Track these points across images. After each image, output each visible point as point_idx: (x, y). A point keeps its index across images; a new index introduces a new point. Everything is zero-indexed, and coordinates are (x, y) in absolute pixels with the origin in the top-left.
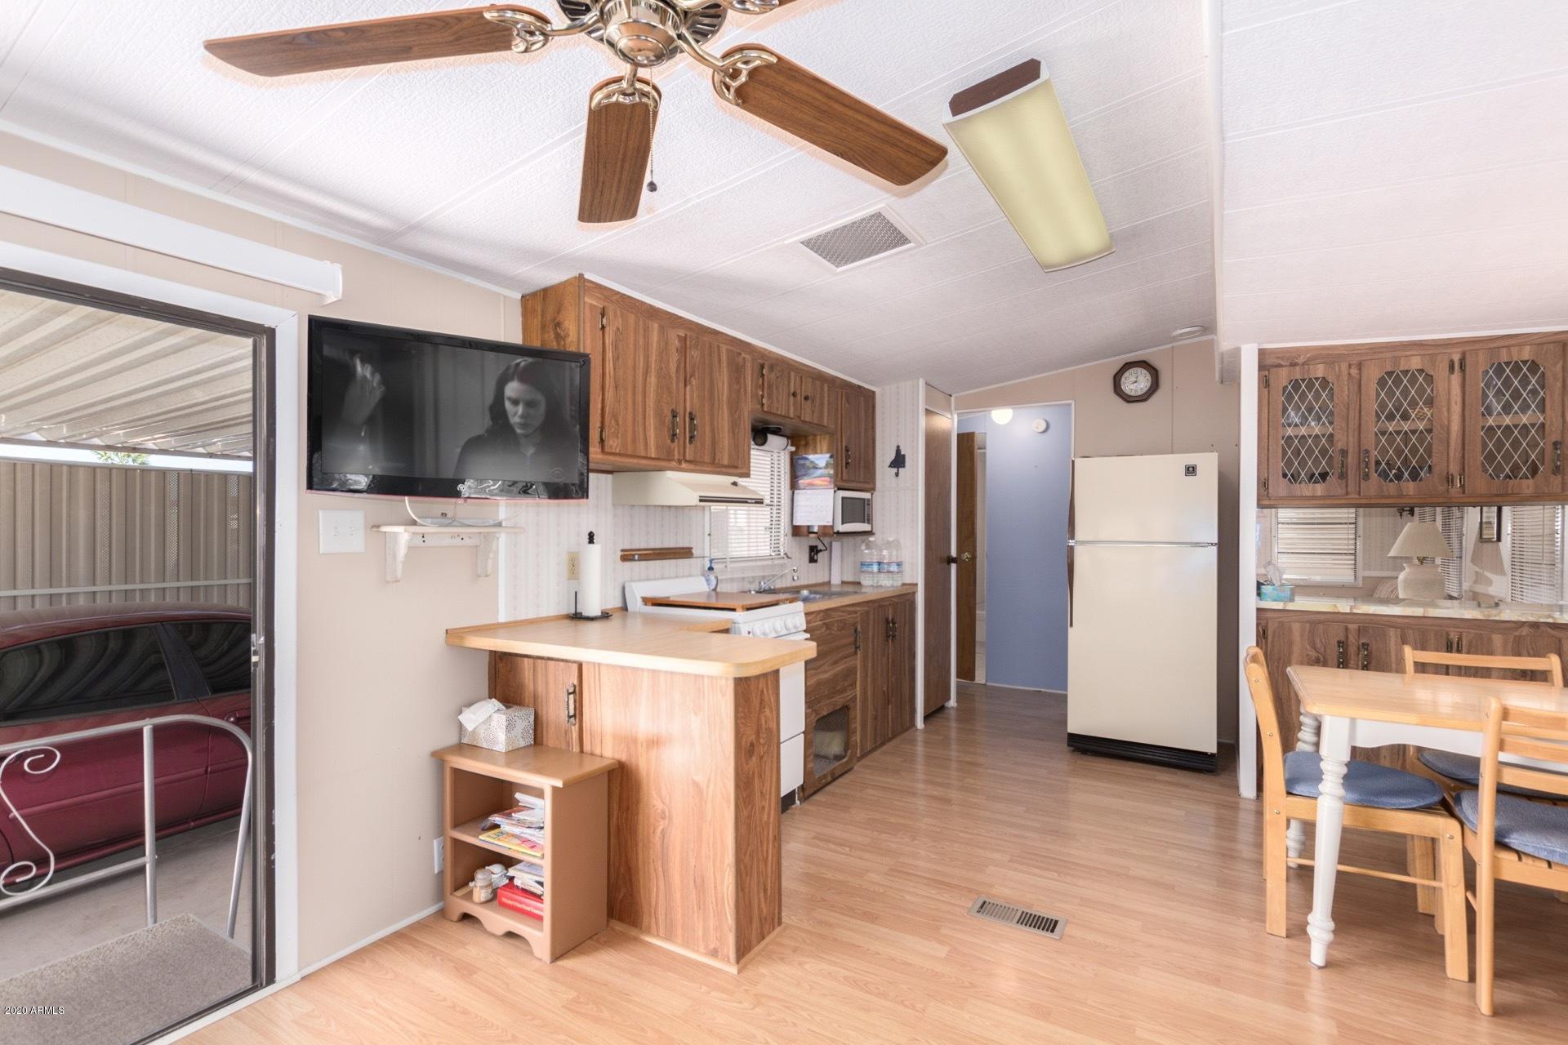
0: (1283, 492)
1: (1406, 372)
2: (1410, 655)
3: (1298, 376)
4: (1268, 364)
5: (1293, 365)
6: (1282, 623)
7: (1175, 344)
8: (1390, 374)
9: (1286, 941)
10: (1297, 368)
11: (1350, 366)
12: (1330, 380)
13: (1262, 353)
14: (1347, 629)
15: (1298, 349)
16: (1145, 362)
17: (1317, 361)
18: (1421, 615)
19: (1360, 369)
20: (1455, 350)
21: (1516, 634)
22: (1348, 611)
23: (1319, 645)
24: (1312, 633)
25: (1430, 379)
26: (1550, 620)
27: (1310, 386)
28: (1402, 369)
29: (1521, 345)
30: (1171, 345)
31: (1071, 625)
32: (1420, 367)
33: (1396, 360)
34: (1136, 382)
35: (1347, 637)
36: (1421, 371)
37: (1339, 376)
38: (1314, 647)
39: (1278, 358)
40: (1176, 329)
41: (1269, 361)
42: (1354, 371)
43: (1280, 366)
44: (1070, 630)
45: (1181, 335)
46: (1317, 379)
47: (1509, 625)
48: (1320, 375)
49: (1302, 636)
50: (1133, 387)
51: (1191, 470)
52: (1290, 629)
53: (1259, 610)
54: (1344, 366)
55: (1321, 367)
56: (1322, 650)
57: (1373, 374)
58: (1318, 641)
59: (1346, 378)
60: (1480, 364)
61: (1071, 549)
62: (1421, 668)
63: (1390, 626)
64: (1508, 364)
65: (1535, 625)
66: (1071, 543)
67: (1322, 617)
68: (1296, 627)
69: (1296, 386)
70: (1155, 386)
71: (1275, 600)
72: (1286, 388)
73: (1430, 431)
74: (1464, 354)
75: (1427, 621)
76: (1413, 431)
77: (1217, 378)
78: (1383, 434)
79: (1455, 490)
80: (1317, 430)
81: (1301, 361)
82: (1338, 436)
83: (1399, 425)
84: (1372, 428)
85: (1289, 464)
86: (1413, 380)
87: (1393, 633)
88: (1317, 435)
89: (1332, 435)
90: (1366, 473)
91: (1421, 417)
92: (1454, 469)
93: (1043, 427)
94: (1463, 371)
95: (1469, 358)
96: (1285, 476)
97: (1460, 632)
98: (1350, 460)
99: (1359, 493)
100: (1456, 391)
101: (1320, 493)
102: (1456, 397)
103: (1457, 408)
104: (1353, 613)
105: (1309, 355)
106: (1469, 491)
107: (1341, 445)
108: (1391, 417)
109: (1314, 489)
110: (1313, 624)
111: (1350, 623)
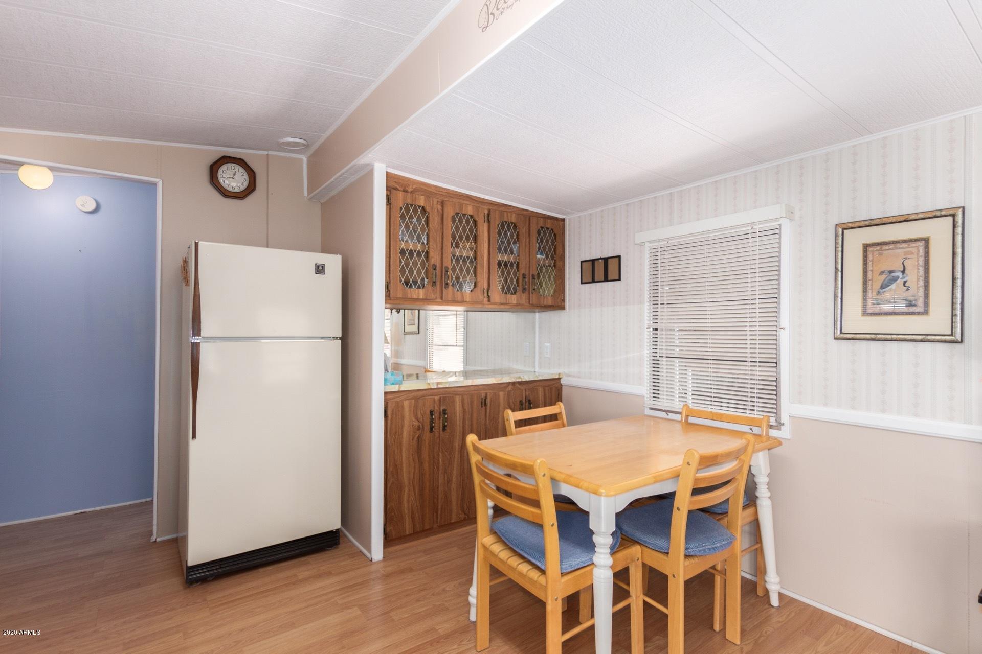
0: (400, 295)
1: (464, 215)
3: (409, 202)
4: (394, 185)
5: (405, 191)
6: (397, 403)
7: (270, 153)
8: (458, 214)
10: (409, 194)
11: (437, 201)
12: (427, 210)
13: (388, 175)
14: (434, 400)
15: (409, 180)
16: (242, 160)
17: (418, 193)
18: (470, 384)
19: (443, 206)
20: (485, 207)
21: (507, 390)
22: (436, 387)
23: (419, 416)
24: (416, 406)
25: (475, 222)
26: (520, 380)
27: (415, 211)
28: (463, 212)
29: (511, 212)
30: (266, 153)
31: (194, 436)
32: (471, 213)
33: (461, 206)
34: (233, 179)
35: (434, 407)
36: (471, 216)
37: (432, 208)
38: (417, 418)
39: (397, 182)
40: (287, 136)
41: (392, 184)
42: (439, 207)
43: (396, 189)
44: (192, 443)
45: (289, 143)
46: (419, 207)
47: (505, 385)
48: (422, 205)
49: (410, 411)
50: (229, 182)
51: (320, 269)
52: (403, 407)
53: (386, 393)
54: (434, 200)
55: (422, 197)
56: (422, 419)
57: (449, 212)
58: (419, 413)
59: (436, 210)
60: (496, 222)
61: (196, 347)
63: (456, 395)
64: (506, 222)
65: (513, 384)
66: (196, 340)
67: (421, 393)
68: (406, 403)
69: (407, 210)
70: (251, 188)
71: (393, 384)
72: (401, 209)
73: (475, 258)
74: (489, 211)
75: (472, 389)
76: (468, 257)
77: (306, 194)
78: (454, 256)
79: (486, 299)
80: (419, 247)
81: (410, 189)
82: (431, 254)
83: (461, 252)
84: (449, 250)
85: (403, 271)
86: (468, 222)
87: (458, 399)
88: (419, 251)
89: (427, 253)
90: (447, 284)
91: (471, 249)
92: (486, 286)
93: (92, 206)
94: (489, 221)
95: (491, 213)
96: (401, 281)
97: (486, 394)
98: (438, 271)
99: (442, 298)
100: (486, 234)
101: (421, 297)
102: (486, 239)
103: (486, 245)
104: (438, 389)
105: (414, 187)
106: (492, 300)
107: (432, 261)
108: (457, 246)
109: (418, 293)
110: (417, 399)
111: (436, 395)
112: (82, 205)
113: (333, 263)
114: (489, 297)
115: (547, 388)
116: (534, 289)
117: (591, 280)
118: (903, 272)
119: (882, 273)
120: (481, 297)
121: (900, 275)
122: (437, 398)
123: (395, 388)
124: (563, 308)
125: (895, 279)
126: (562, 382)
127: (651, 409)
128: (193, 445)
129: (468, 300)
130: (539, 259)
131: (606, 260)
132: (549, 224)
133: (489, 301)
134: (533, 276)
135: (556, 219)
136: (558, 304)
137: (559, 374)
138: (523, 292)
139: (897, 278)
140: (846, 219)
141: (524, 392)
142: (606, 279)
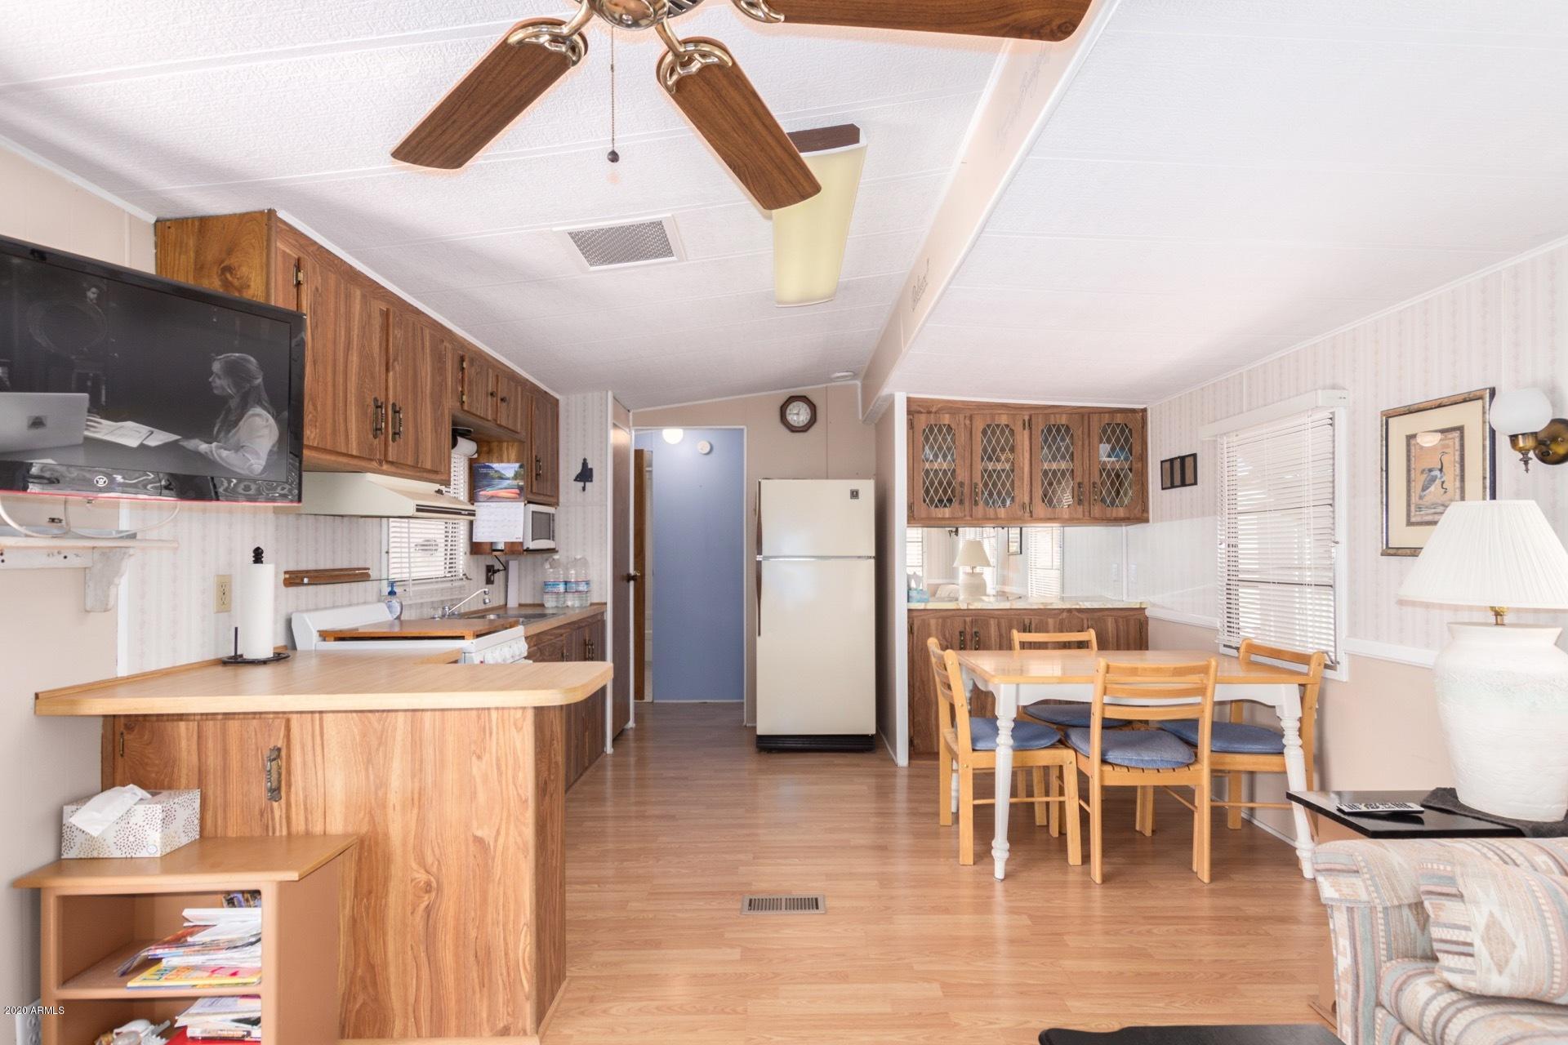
0: (924, 515)
1: (998, 426)
2: (1018, 637)
3: (933, 422)
4: (915, 409)
5: (929, 412)
6: (923, 620)
7: (829, 385)
8: (989, 426)
9: (976, 867)
10: (932, 415)
11: (965, 417)
12: (953, 427)
13: (909, 400)
14: (965, 621)
15: (933, 401)
16: (805, 397)
17: (944, 412)
18: (1008, 607)
19: (971, 421)
20: (1025, 413)
21: (1061, 617)
22: (965, 607)
23: (947, 635)
24: (944, 625)
25: (1012, 432)
26: (1078, 607)
27: (940, 431)
28: (996, 423)
29: (1061, 414)
30: (824, 385)
31: (759, 634)
32: (1006, 423)
33: (993, 416)
34: (798, 415)
35: (965, 628)
36: (1007, 426)
37: (959, 425)
38: (944, 637)
39: (919, 406)
40: (835, 372)
41: (914, 408)
42: (968, 422)
43: (920, 412)
44: (758, 639)
45: (838, 377)
46: (944, 425)
47: (1056, 612)
48: (947, 422)
49: (937, 629)
50: (795, 418)
51: (855, 494)
52: (929, 625)
53: (910, 611)
54: (961, 417)
55: (947, 416)
56: (950, 640)
57: (979, 425)
58: (947, 632)
59: (963, 426)
60: (1040, 425)
61: (759, 563)
62: (1024, 645)
63: (990, 618)
64: (1054, 426)
65: (1070, 611)
66: (759, 558)
67: (950, 613)
68: (933, 622)
69: (931, 430)
70: (813, 420)
71: (919, 602)
72: (924, 430)
73: (1013, 471)
74: (1030, 416)
75: (1012, 612)
76: (1003, 470)
77: (860, 417)
78: (986, 471)
79: (1027, 515)
80: (945, 466)
81: (934, 410)
82: (958, 471)
83: (994, 465)
84: (979, 467)
85: (927, 492)
86: (1003, 432)
87: (993, 622)
88: (945, 470)
89: (954, 470)
90: (976, 501)
91: (1007, 460)
92: (1027, 500)
93: (707, 449)
94: (1030, 428)
95: (1033, 419)
96: (925, 501)
97: (1031, 619)
98: (966, 490)
99: (971, 516)
100: (1027, 443)
101: (947, 516)
102: (1027, 447)
103: (1027, 455)
104: (968, 610)
105: (939, 406)
106: (1034, 516)
107: (960, 479)
108: (990, 459)
109: (944, 513)
110: (944, 619)
111: (967, 616)
112: (702, 449)
113: (867, 488)
114: (1031, 512)
115: (1120, 620)
116: (1095, 500)
117: (1169, 485)
118: (1441, 470)
119: (1423, 471)
120: (1020, 513)
121: (1437, 473)
122: (968, 619)
123: (921, 606)
124: (1147, 520)
125: (1433, 479)
126: (1147, 613)
127: (1225, 646)
128: (759, 640)
129: (1003, 516)
130: (1104, 462)
131: (1182, 459)
132: (1119, 419)
133: (1031, 516)
134: (1094, 483)
135: (1133, 411)
136: (1139, 515)
137: (1141, 603)
138: (1079, 504)
139: (1436, 477)
140: (1394, 404)
141: (1085, 621)
142: (1183, 484)
